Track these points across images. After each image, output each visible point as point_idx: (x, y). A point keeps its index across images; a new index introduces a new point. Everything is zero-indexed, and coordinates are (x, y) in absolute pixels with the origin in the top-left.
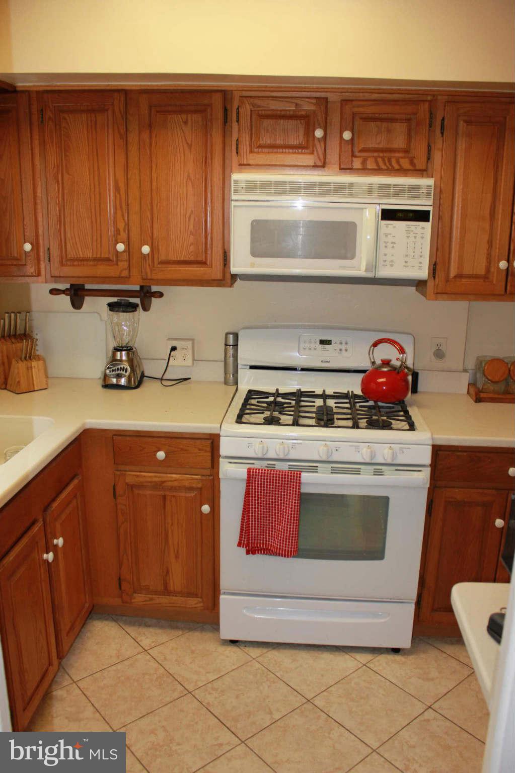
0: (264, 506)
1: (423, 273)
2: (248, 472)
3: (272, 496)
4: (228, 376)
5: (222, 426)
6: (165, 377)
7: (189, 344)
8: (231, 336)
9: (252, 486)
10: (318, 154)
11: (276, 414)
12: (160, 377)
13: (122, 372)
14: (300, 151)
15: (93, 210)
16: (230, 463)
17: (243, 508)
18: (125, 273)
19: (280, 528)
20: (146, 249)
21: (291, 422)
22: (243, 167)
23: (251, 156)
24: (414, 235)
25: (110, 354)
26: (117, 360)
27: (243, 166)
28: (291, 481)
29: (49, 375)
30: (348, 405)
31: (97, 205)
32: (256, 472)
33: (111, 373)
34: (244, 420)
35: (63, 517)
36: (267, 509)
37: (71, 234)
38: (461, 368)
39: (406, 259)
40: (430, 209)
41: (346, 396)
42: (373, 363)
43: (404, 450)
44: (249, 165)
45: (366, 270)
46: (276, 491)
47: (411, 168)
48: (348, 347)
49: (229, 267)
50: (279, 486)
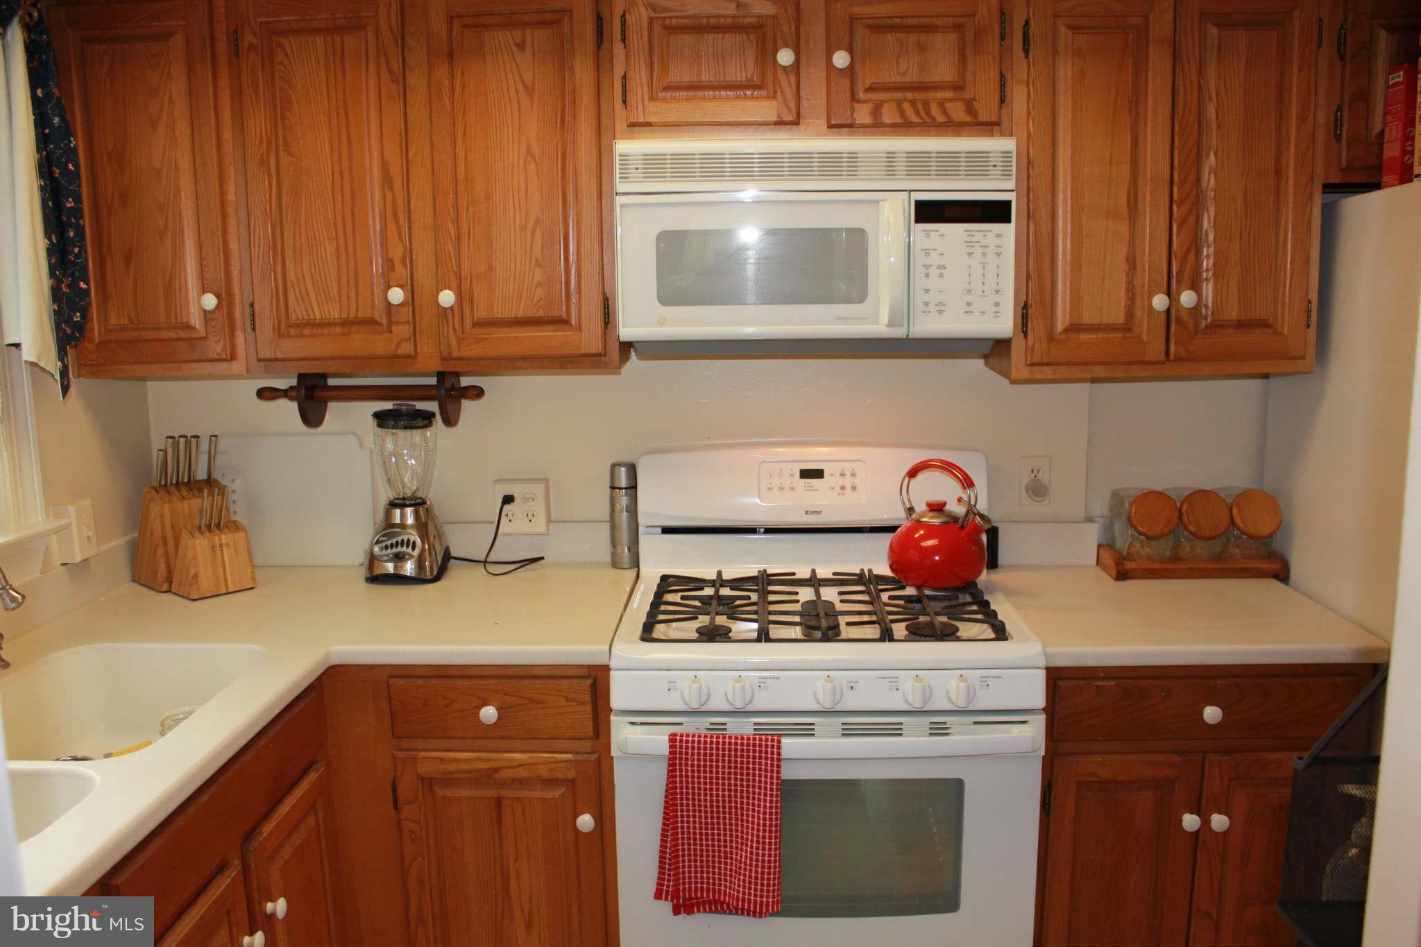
0: (706, 812)
1: (1003, 324)
2: (671, 741)
3: (724, 790)
4: (619, 551)
5: (613, 648)
6: (492, 558)
7: (539, 489)
8: (623, 469)
9: (681, 770)
10: (785, 99)
11: (721, 620)
12: (483, 559)
13: (404, 549)
14: (749, 93)
15: (340, 226)
16: (632, 723)
17: (664, 818)
18: (406, 349)
19: (741, 856)
20: (447, 298)
21: (755, 635)
22: (636, 129)
23: (652, 106)
24: (981, 250)
25: (381, 514)
26: (394, 526)
27: (638, 127)
28: (760, 758)
29: (256, 562)
30: (865, 598)
31: (348, 213)
32: (687, 742)
33: (384, 552)
34: (656, 635)
35: (287, 852)
36: (712, 818)
37: (296, 273)
38: (1082, 515)
39: (969, 298)
40: (1011, 197)
41: (860, 579)
42: (911, 510)
43: (990, 681)
44: (648, 124)
45: (890, 324)
46: (730, 779)
47: (968, 119)
48: (857, 481)
49: (615, 328)
50: (736, 768)
